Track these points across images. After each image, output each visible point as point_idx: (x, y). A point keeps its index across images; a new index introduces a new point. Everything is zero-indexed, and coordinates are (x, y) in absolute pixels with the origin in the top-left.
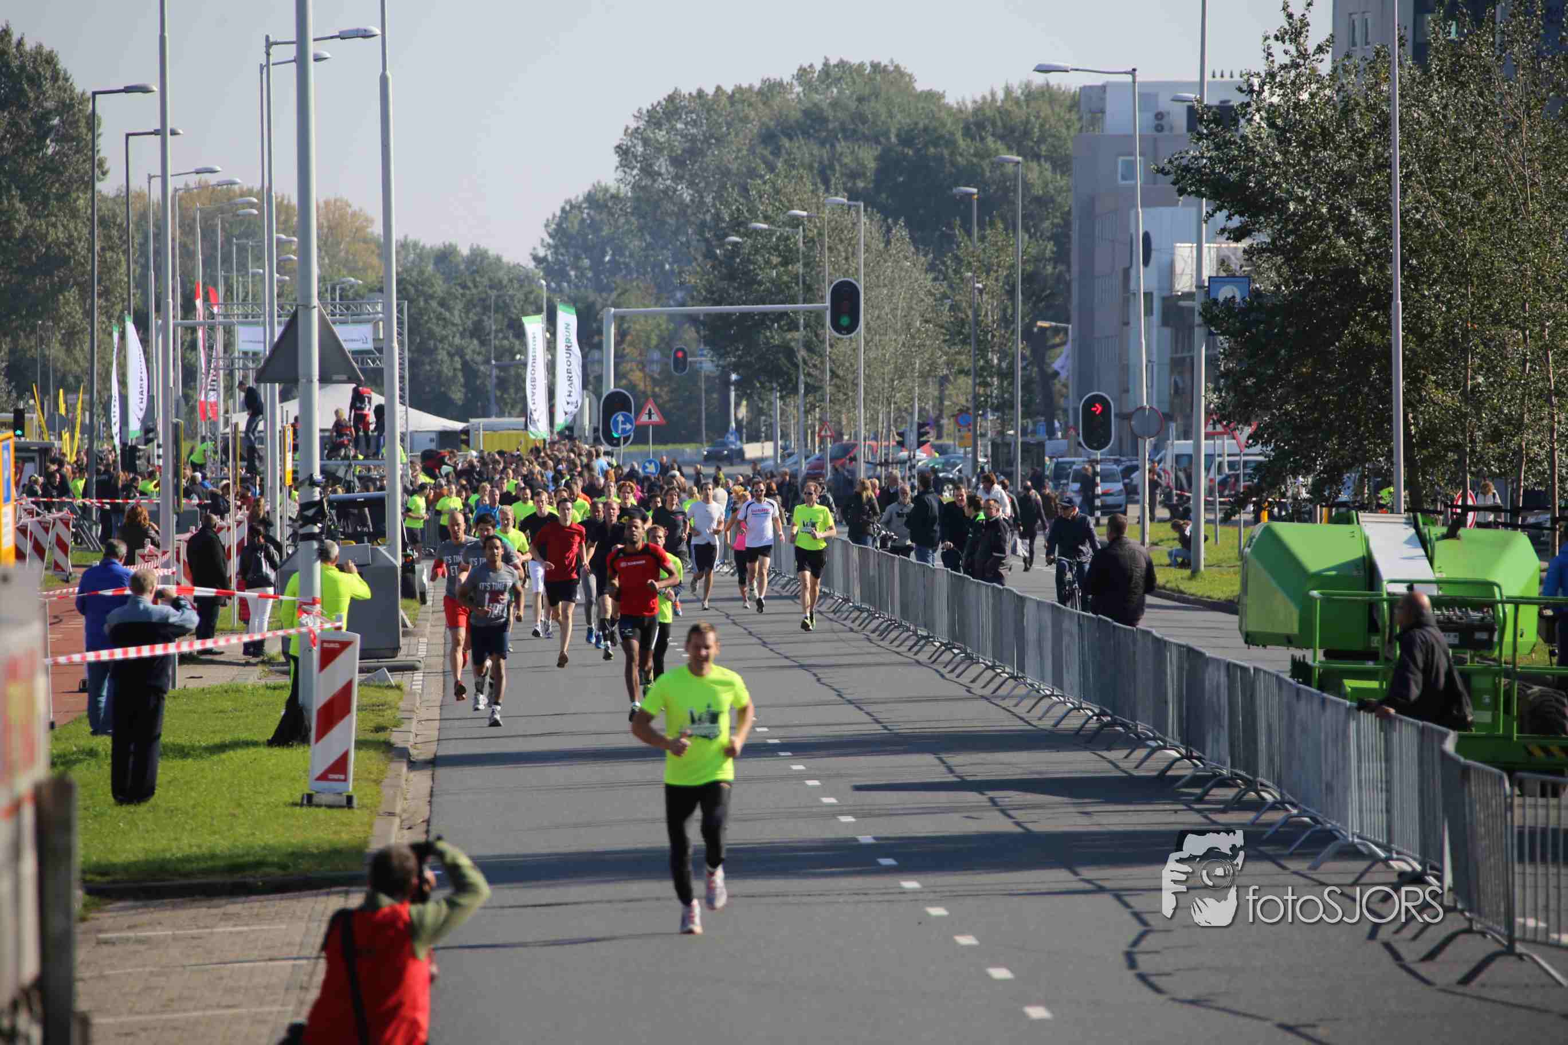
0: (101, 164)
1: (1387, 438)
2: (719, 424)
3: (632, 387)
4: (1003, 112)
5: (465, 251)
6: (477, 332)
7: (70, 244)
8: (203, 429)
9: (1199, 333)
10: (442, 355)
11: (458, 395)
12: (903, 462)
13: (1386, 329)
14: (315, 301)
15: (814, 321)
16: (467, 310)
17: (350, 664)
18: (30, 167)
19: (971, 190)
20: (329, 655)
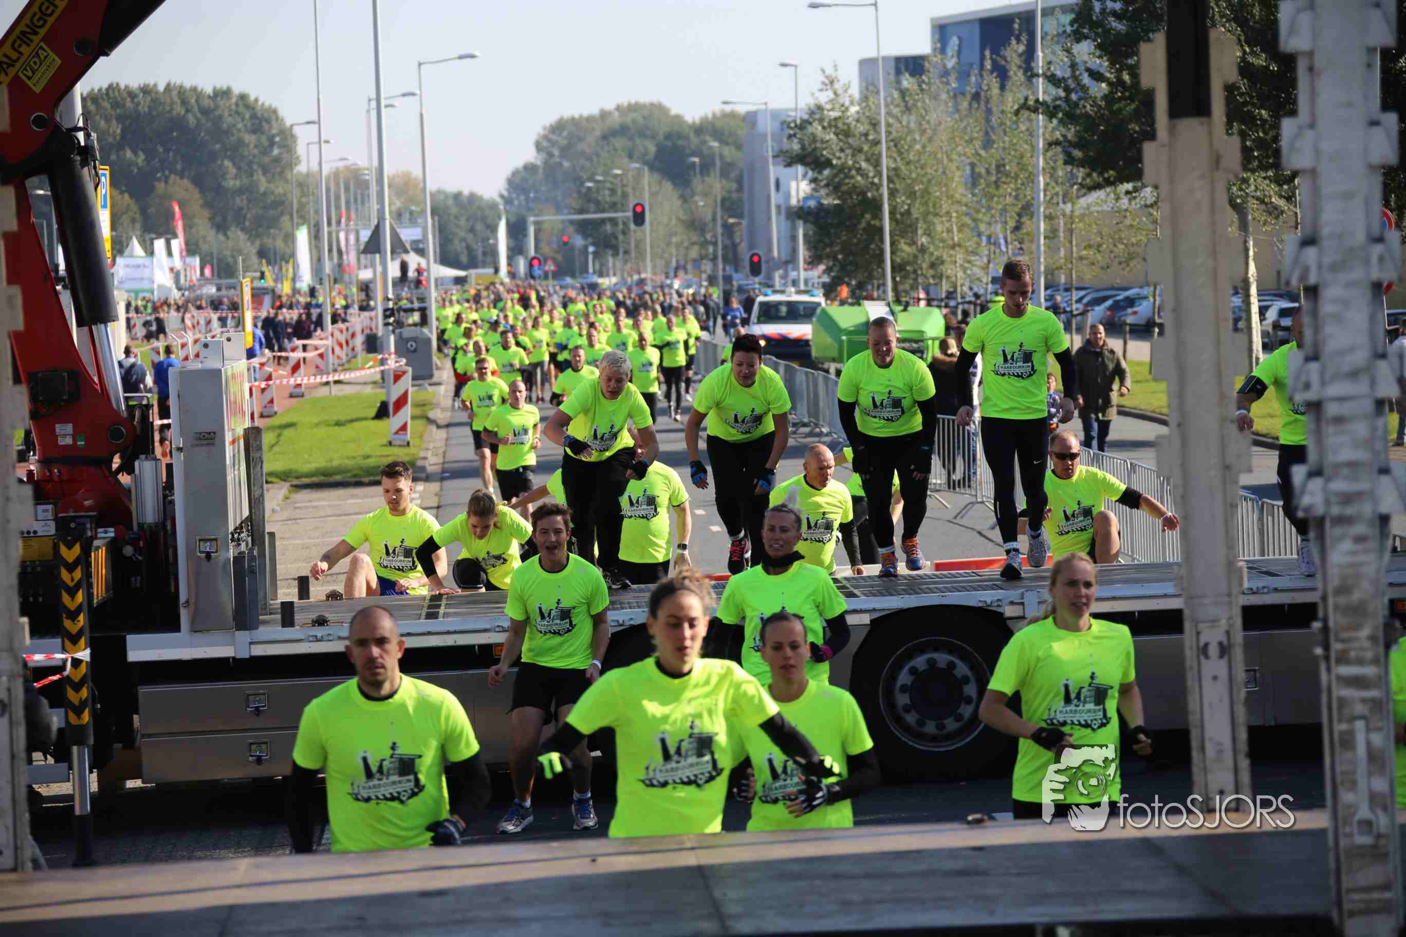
0: (298, 158)
1: (884, 270)
2: (585, 270)
3: (543, 254)
5: (466, 192)
6: (472, 230)
7: (285, 195)
8: (346, 277)
9: (799, 222)
10: (456, 242)
11: (463, 259)
13: (881, 220)
14: (388, 218)
15: (626, 221)
16: (468, 220)
17: (406, 382)
18: (266, 160)
19: (696, 160)
20: (397, 377)
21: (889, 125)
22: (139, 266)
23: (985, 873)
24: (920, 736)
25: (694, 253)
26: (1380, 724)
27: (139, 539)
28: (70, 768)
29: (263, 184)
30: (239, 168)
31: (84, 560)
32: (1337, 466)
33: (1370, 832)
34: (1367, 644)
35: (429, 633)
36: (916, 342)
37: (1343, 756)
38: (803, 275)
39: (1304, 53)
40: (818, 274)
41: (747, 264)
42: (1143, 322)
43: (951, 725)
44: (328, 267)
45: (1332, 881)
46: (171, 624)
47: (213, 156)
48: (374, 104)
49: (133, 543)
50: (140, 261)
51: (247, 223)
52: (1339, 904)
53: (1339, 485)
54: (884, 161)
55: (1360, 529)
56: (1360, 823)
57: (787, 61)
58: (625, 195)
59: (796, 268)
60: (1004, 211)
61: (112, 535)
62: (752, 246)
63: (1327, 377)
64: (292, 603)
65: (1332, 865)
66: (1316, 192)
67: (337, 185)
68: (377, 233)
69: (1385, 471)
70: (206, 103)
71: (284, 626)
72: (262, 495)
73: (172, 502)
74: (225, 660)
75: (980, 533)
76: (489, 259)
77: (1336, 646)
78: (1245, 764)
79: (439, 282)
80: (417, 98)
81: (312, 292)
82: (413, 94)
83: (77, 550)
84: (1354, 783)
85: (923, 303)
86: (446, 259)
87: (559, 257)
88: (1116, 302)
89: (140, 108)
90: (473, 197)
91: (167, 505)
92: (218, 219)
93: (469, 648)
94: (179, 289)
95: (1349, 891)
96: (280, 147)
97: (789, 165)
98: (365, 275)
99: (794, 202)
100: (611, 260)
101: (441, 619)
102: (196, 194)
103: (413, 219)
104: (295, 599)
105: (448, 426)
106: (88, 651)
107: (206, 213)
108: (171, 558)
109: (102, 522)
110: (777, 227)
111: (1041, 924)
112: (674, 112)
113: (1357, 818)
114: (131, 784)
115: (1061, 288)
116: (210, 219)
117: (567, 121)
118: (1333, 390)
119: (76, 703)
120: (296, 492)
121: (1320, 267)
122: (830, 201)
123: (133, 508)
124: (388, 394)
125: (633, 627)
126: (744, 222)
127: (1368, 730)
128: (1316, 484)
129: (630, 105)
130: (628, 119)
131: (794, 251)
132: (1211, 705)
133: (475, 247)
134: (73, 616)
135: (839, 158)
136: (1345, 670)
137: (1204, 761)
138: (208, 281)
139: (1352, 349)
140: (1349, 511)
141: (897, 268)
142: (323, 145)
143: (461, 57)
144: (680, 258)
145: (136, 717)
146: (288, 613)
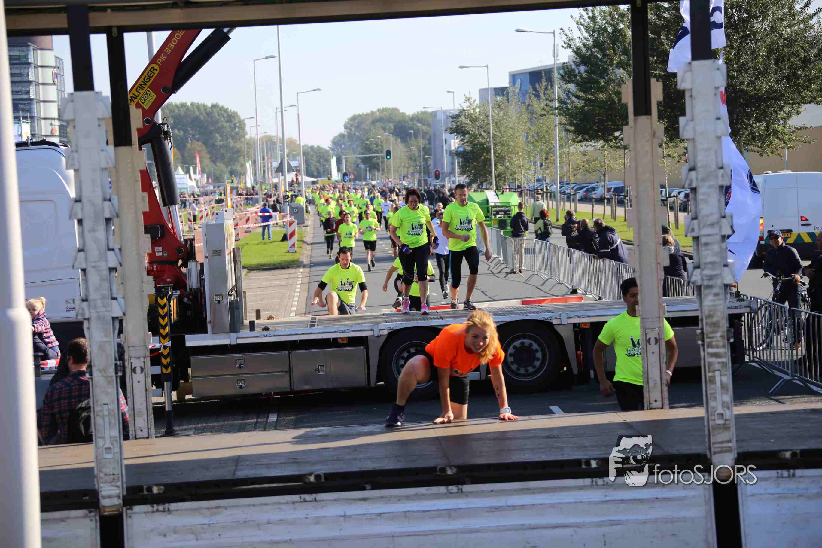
0: (246, 132)
1: (491, 176)
2: (365, 179)
3: (348, 171)
4: (417, 117)
5: (316, 146)
6: (319, 162)
7: (241, 148)
8: (267, 182)
9: (456, 157)
10: (312, 166)
11: (315, 174)
12: (400, 184)
13: (490, 156)
14: (286, 157)
15: (383, 158)
16: (317, 157)
17: (295, 226)
18: (233, 133)
19: (412, 131)
20: (291, 224)
21: (492, 116)
22: (181, 178)
23: (558, 437)
24: (518, 375)
25: (411, 170)
26: (726, 373)
27: (190, 295)
28: (163, 390)
29: (232, 143)
30: (222, 137)
31: (168, 305)
32: (706, 264)
33: (723, 419)
34: (720, 339)
35: (311, 333)
36: (507, 207)
37: (710, 387)
38: (457, 178)
39: (688, 90)
40: (464, 177)
41: (433, 175)
42: (599, 197)
43: (531, 369)
44: (259, 179)
45: (707, 440)
46: (204, 331)
47: (211, 132)
48: (279, 110)
49: (188, 297)
50: (182, 176)
51: (226, 160)
52: (710, 449)
53: (707, 272)
54: (491, 132)
55: (715, 290)
56: (718, 414)
57: (450, 90)
58: (382, 146)
59: (454, 176)
60: (541, 151)
61: (179, 293)
62: (435, 165)
63: (701, 227)
64: (254, 321)
65: (707, 433)
66: (695, 147)
67: (263, 144)
68: (281, 165)
69: (726, 266)
70: (208, 110)
71: (250, 331)
72: (241, 276)
73: (203, 279)
74: (227, 345)
75: (537, 287)
76: (326, 173)
77: (707, 340)
78: (665, 389)
79: (306, 183)
80: (296, 108)
81: (253, 188)
82: (295, 106)
83: (165, 300)
84: (715, 398)
85: (508, 190)
86: (309, 174)
87: (355, 173)
88: (588, 189)
89: (181, 112)
90: (319, 148)
91: (201, 281)
92: (213, 158)
93: (328, 340)
94: (198, 188)
95: (713, 444)
96: (239, 128)
97: (451, 133)
98: (275, 180)
99: (453, 148)
100: (377, 173)
101: (316, 326)
102: (204, 148)
103: (294, 158)
104: (254, 318)
105: (312, 244)
106: (170, 342)
107: (208, 156)
108: (203, 304)
109: (175, 288)
110: (446, 159)
111: (584, 459)
112: (401, 111)
113: (717, 412)
114: (188, 397)
115: (565, 183)
116: (210, 158)
117: (357, 116)
118: (704, 232)
119: (166, 364)
120: (250, 272)
121: (697, 179)
122: (468, 148)
123: (187, 282)
124: (287, 230)
125: (397, 330)
126: (432, 157)
127: (721, 375)
128: (697, 271)
129: (383, 109)
130: (381, 115)
131: (453, 169)
132: (651, 364)
133: (320, 169)
134: (164, 328)
135: (472, 131)
136: (711, 350)
137: (649, 388)
138: (210, 184)
139: (712, 214)
140: (711, 283)
141: (498, 176)
142: (258, 127)
143: (314, 90)
144: (406, 172)
145: (190, 371)
146: (252, 325)
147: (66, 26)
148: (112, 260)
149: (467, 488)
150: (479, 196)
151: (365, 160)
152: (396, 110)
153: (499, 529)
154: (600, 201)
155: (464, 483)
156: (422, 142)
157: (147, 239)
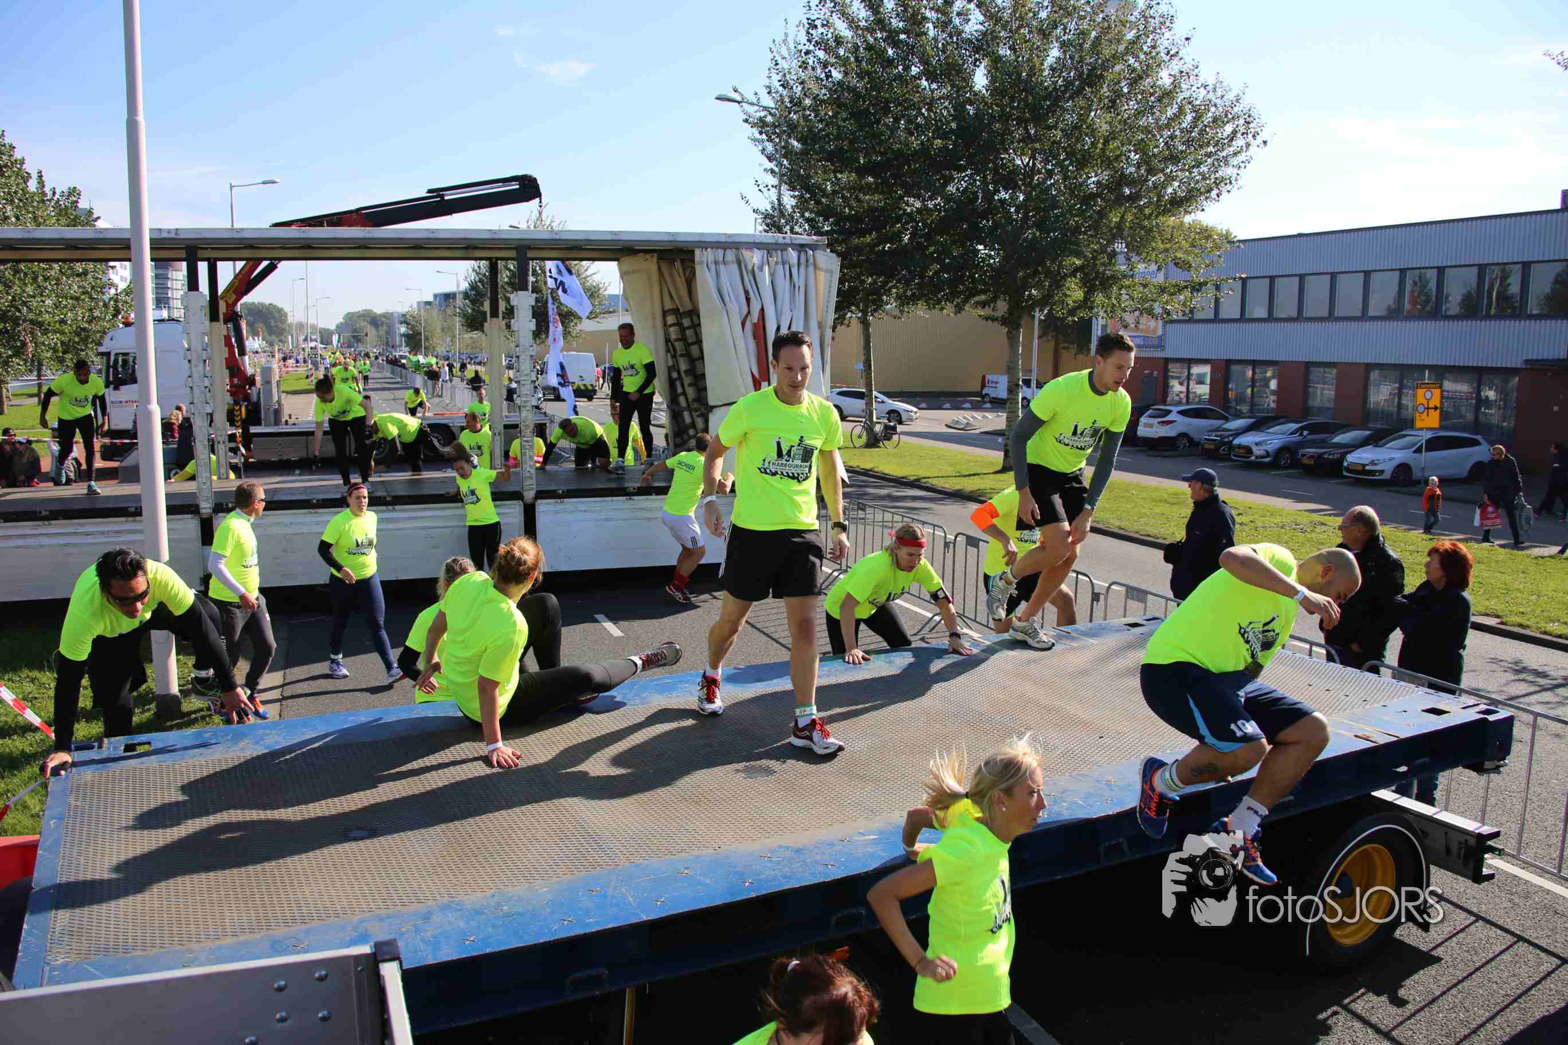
21: (424, 316)
22: (252, 343)
27: (252, 405)
29: (280, 325)
30: (275, 322)
31: (240, 410)
39: (516, 305)
40: (407, 349)
46: (260, 424)
48: (306, 308)
51: (277, 335)
54: (423, 324)
58: (363, 330)
60: (450, 336)
61: (246, 404)
62: (393, 342)
67: (297, 326)
68: (307, 337)
70: (267, 307)
72: (281, 395)
74: (272, 433)
76: (331, 343)
81: (292, 350)
82: (315, 307)
83: (238, 407)
86: (322, 343)
87: (347, 344)
90: (328, 329)
91: (259, 398)
92: (269, 332)
94: (259, 348)
95: (524, 487)
96: (284, 317)
97: (401, 324)
98: (303, 346)
99: (402, 333)
102: (265, 327)
103: (314, 334)
106: (241, 430)
107: (267, 332)
108: (260, 410)
109: (244, 401)
110: (398, 338)
112: (375, 311)
114: (251, 460)
117: (351, 313)
120: (286, 395)
122: (410, 332)
123: (251, 398)
126: (391, 337)
129: (365, 309)
130: (365, 313)
133: (329, 340)
134: (238, 422)
135: (412, 323)
138: (268, 347)
146: (287, 421)
147: (184, 256)
148: (207, 383)
149: (397, 507)
150: (414, 358)
151: (354, 337)
152: (371, 311)
153: (414, 528)
154: (479, 364)
155: (396, 505)
156: (385, 328)
157: (226, 373)
